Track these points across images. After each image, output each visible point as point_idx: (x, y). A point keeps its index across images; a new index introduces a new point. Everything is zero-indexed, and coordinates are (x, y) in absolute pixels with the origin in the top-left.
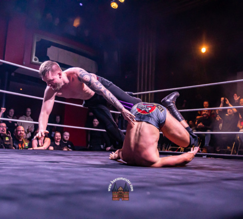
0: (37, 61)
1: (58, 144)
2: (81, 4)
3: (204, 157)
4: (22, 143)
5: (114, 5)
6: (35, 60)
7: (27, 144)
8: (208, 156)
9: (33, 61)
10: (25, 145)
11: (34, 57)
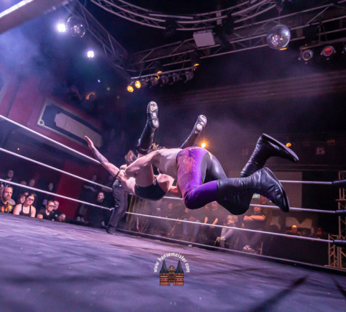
0: (43, 125)
1: (48, 214)
2: (99, 81)
3: (190, 246)
4: (6, 206)
5: (130, 89)
6: (41, 123)
7: (10, 207)
8: (194, 246)
9: (39, 123)
10: (8, 209)
11: (40, 120)
